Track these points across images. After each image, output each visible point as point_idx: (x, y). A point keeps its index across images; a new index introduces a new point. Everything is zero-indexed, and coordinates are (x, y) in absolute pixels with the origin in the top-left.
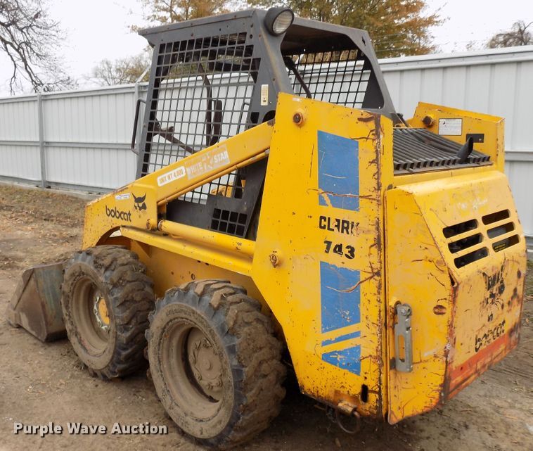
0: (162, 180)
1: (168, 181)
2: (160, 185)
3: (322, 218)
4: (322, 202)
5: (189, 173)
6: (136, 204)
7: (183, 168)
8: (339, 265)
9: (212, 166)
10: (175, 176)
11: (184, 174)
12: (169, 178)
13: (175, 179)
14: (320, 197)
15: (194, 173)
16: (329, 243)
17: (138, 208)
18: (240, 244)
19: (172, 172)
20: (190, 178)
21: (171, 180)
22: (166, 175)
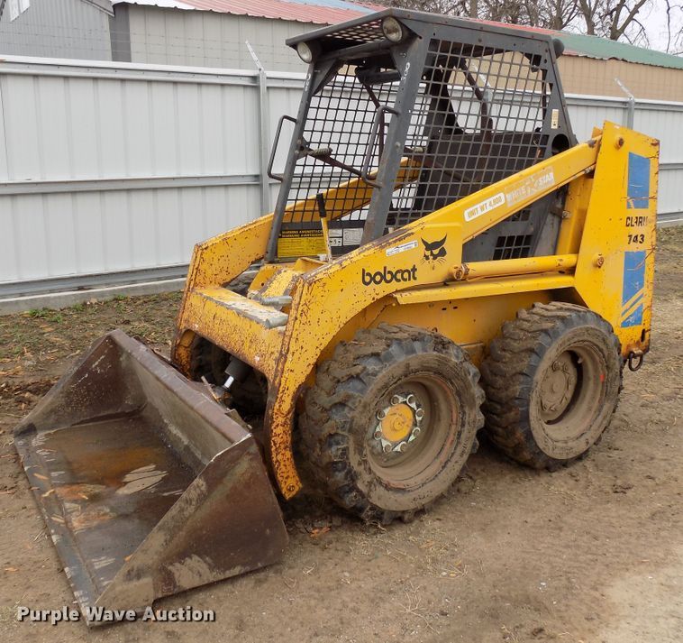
0: (472, 213)
1: (480, 213)
2: (467, 219)
3: (628, 218)
4: (629, 207)
5: (509, 200)
6: (428, 253)
7: (502, 195)
8: (635, 251)
9: (536, 188)
10: (490, 205)
11: (503, 202)
12: (482, 209)
13: (489, 209)
14: (628, 202)
15: (516, 199)
16: (630, 236)
17: (431, 257)
18: (561, 260)
19: (488, 201)
20: (509, 205)
21: (485, 211)
22: (478, 206)
